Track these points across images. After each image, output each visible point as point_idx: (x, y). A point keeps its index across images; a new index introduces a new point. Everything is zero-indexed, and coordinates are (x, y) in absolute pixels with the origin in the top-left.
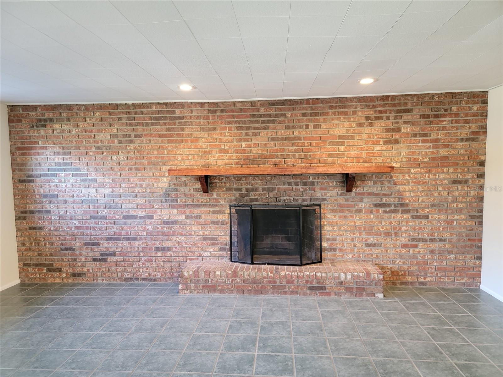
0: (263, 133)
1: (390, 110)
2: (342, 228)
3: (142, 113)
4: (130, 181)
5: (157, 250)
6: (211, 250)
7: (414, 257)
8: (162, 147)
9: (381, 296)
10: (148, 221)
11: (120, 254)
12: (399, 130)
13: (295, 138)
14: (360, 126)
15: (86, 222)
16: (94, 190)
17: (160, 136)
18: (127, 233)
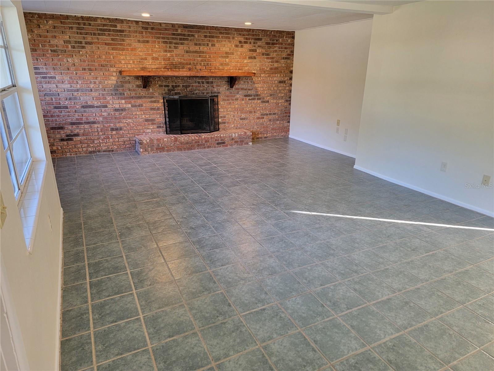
0: (181, 47)
1: (251, 38)
2: (229, 110)
3: (90, 25)
4: (85, 79)
5: (112, 130)
6: (151, 128)
7: (262, 124)
8: (109, 53)
9: (251, 143)
10: (103, 109)
11: (83, 135)
12: (255, 51)
13: (201, 52)
14: (237, 47)
15: (50, 111)
16: (54, 85)
17: (106, 44)
18: (87, 119)
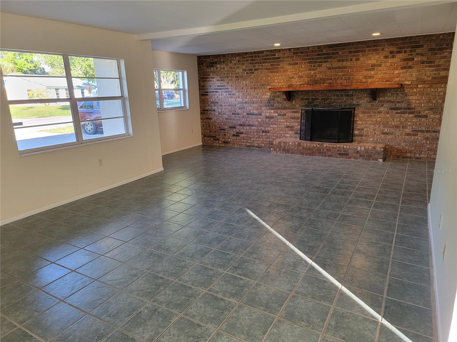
0: (324, 65)
1: (408, 46)
2: (368, 123)
3: (259, 56)
4: (251, 94)
5: (263, 132)
6: (290, 133)
7: (414, 142)
8: (268, 75)
9: (381, 160)
10: (259, 116)
11: (245, 134)
12: (413, 59)
13: (343, 67)
14: (386, 58)
15: (230, 116)
16: (234, 99)
17: (267, 69)
18: (249, 122)
